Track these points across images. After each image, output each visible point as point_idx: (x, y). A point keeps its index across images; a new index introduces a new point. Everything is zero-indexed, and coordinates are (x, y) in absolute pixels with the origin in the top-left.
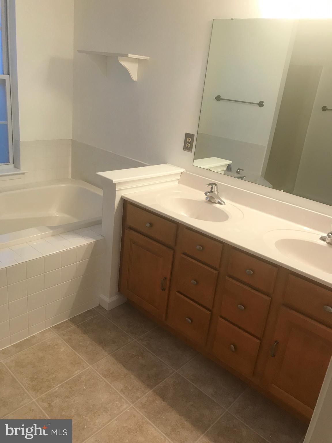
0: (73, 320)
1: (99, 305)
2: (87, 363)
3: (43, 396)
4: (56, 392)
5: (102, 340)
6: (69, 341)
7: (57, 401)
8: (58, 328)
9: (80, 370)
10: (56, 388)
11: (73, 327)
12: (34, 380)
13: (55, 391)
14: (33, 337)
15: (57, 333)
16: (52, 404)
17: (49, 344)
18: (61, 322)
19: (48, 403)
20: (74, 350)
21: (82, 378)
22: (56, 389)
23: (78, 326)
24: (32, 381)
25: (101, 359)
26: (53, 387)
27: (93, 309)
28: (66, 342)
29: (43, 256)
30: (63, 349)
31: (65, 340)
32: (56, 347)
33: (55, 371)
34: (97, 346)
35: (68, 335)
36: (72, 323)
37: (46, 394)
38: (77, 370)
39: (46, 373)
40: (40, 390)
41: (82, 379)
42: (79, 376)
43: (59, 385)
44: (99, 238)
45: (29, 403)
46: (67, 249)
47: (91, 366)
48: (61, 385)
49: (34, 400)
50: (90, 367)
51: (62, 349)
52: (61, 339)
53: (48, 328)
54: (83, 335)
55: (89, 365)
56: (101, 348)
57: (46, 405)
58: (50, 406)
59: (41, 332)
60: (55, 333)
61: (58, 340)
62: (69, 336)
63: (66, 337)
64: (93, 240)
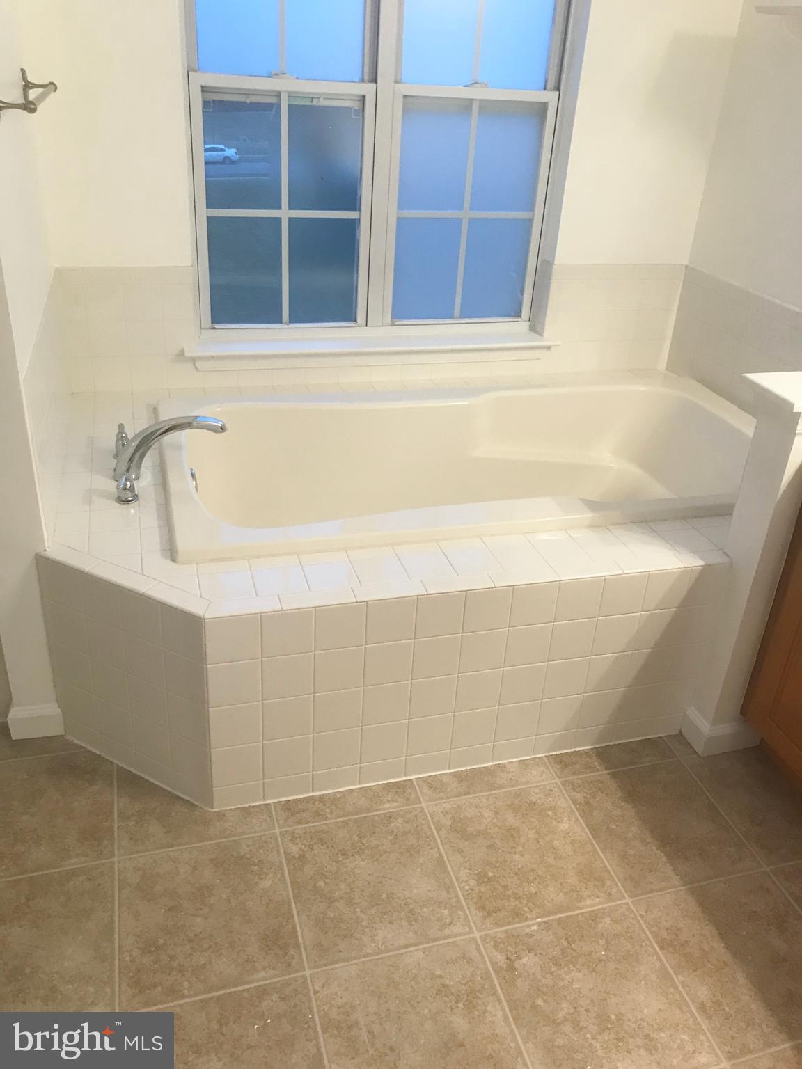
0: (603, 754)
1: (680, 732)
2: (621, 888)
3: (499, 932)
4: (531, 937)
5: (673, 836)
6: (585, 809)
7: (527, 961)
8: (563, 762)
9: (598, 900)
10: (532, 925)
11: (602, 773)
12: (485, 882)
13: (528, 930)
14: (502, 767)
15: (560, 778)
16: (517, 964)
17: (534, 800)
18: (572, 750)
19: (507, 959)
20: (594, 838)
21: (601, 922)
22: (534, 928)
23: (614, 776)
24: (480, 881)
25: (660, 890)
26: (527, 919)
27: (660, 737)
28: (577, 809)
29: (558, 579)
30: (566, 826)
31: (574, 801)
32: (550, 813)
33: (538, 878)
34: (654, 848)
35: (584, 792)
36: (599, 760)
37: (506, 932)
38: (592, 897)
39: (516, 874)
40: (494, 915)
41: (600, 926)
42: (594, 917)
43: (540, 919)
44: (717, 558)
45: (464, 937)
46: (622, 572)
47: (628, 900)
48: (545, 922)
49: (477, 935)
50: (624, 901)
51: (564, 826)
52: (567, 796)
53: (539, 756)
54: (623, 804)
55: (626, 896)
56: (664, 859)
57: (501, 959)
58: (511, 968)
59: (521, 761)
60: (555, 776)
61: (558, 796)
62: (587, 794)
63: (579, 797)
64: (697, 563)
